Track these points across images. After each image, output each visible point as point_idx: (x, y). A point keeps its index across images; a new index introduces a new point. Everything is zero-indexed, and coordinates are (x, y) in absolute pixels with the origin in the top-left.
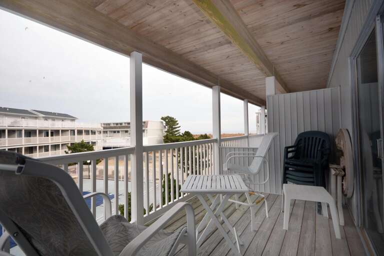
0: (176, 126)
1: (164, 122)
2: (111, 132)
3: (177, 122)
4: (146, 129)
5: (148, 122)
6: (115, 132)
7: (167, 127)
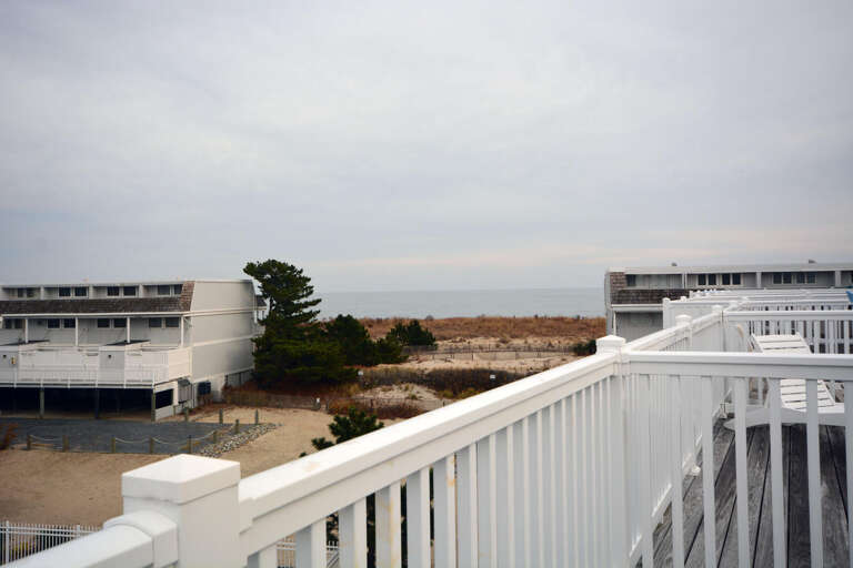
0: (303, 301)
1: (257, 283)
2: (40, 322)
3: (309, 284)
4: (186, 314)
5: (191, 286)
6: (53, 323)
7: (267, 301)
